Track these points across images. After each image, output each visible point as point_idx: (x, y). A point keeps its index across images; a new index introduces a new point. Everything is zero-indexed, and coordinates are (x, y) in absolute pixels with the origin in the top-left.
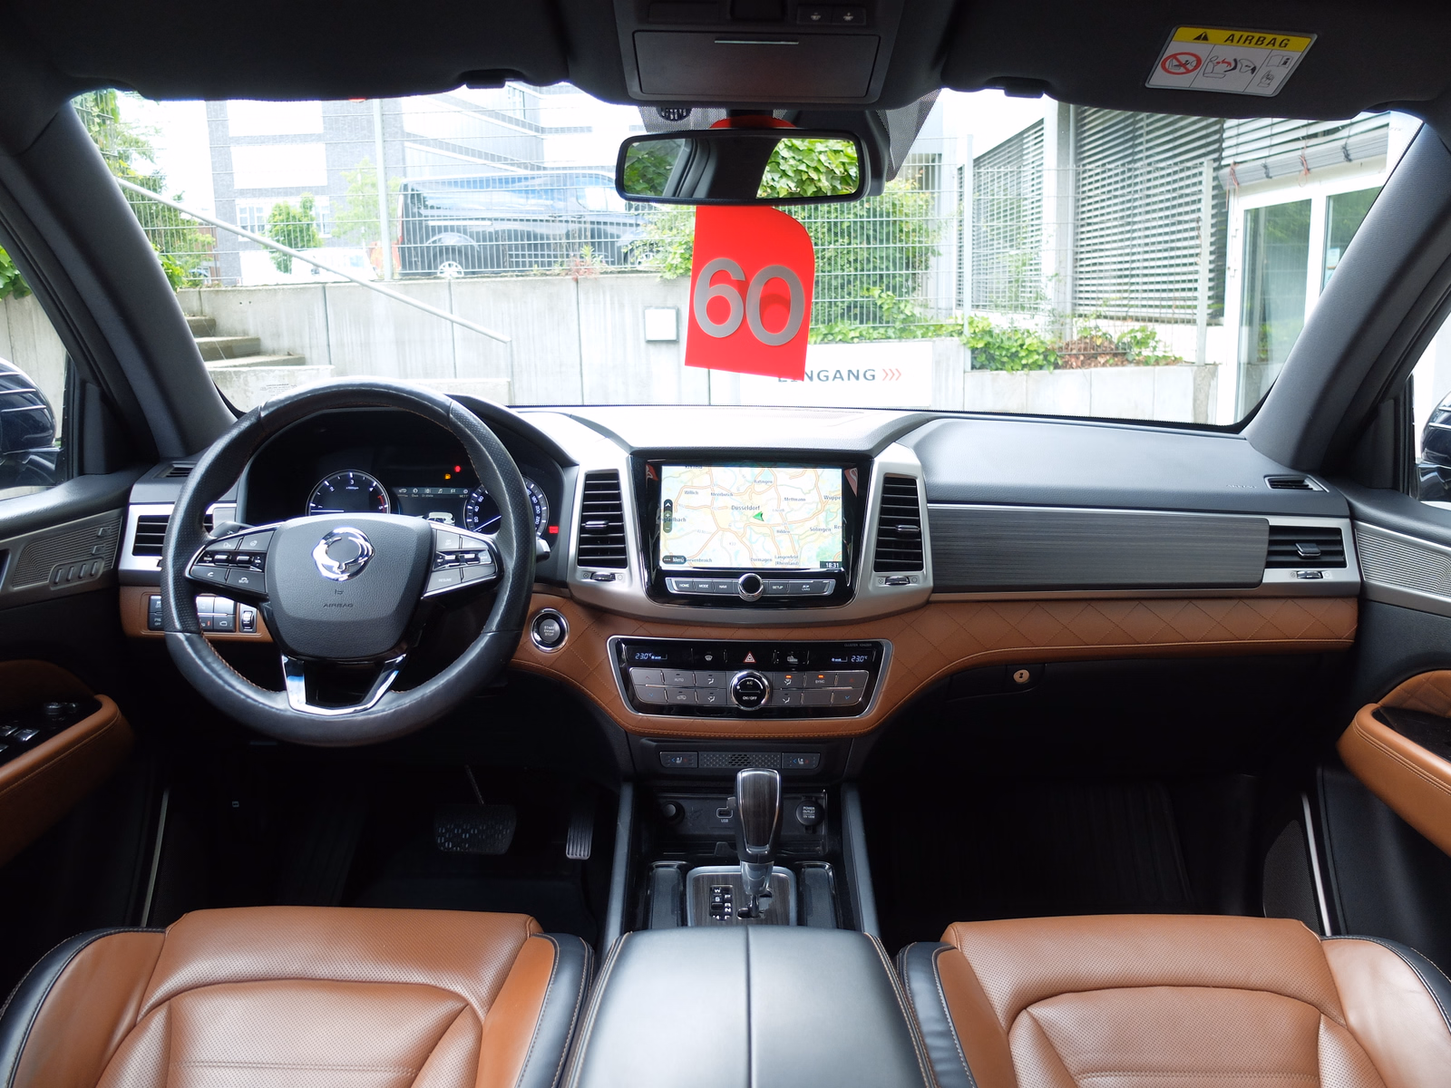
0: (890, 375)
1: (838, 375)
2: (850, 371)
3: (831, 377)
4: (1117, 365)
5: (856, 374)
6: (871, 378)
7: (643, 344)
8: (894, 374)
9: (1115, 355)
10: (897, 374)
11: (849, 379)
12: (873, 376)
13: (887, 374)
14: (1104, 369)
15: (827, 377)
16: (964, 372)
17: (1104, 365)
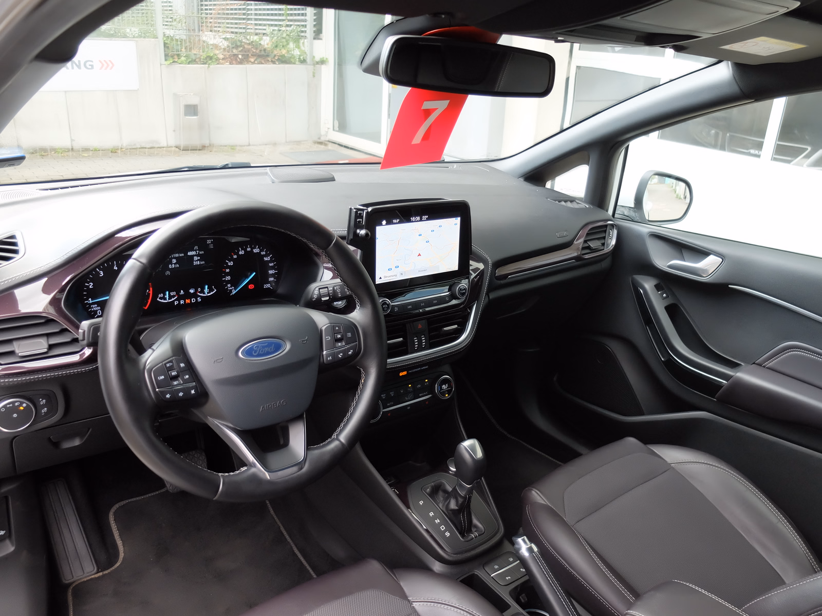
0: (106, 65)
4: (262, 63)
5: (77, 63)
6: (90, 67)
8: (108, 65)
9: (259, 56)
10: (111, 65)
12: (92, 66)
13: (103, 65)
14: (254, 65)
16: (161, 65)
17: (253, 63)
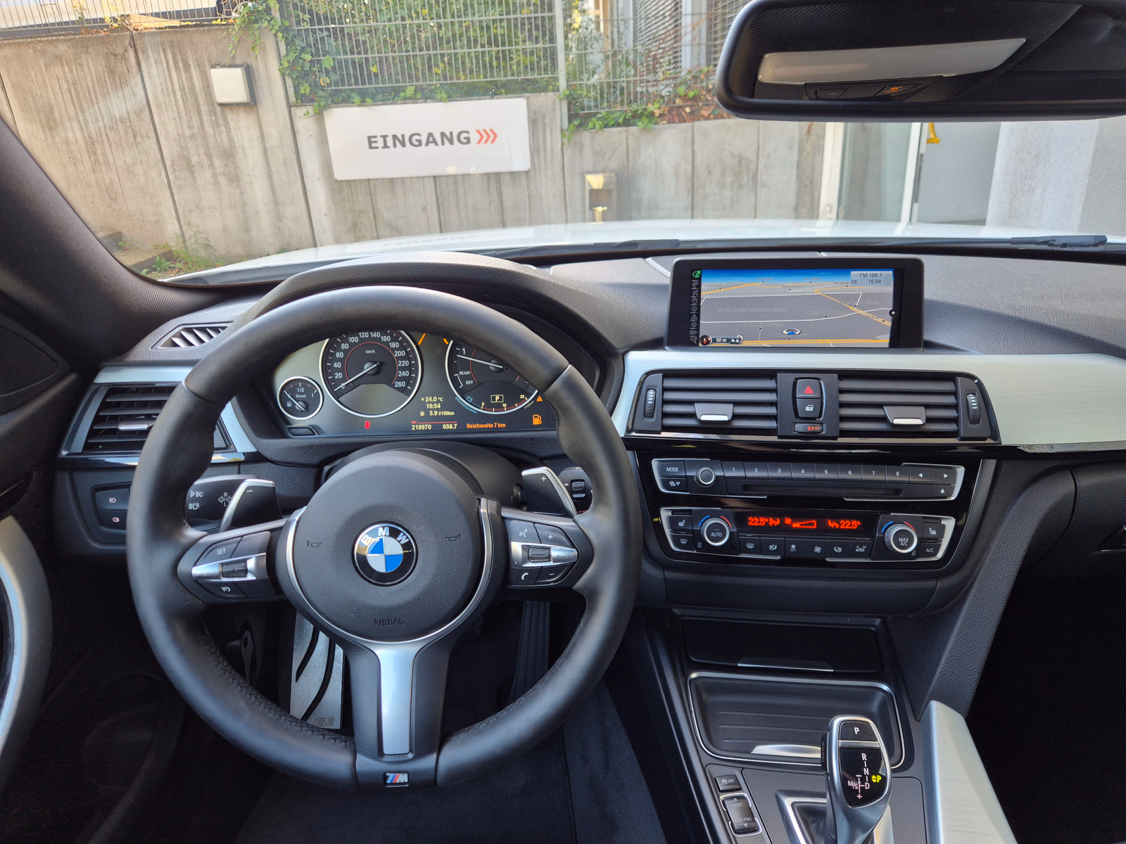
0: (485, 137)
1: (431, 140)
2: (443, 134)
3: (424, 142)
4: (722, 117)
5: (449, 135)
6: (465, 141)
7: (218, 109)
8: (489, 136)
10: (492, 136)
11: (443, 144)
12: (468, 140)
13: (482, 137)
14: (708, 122)
15: (420, 141)
16: (562, 134)
17: (707, 118)
